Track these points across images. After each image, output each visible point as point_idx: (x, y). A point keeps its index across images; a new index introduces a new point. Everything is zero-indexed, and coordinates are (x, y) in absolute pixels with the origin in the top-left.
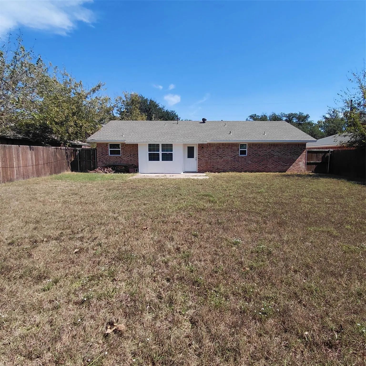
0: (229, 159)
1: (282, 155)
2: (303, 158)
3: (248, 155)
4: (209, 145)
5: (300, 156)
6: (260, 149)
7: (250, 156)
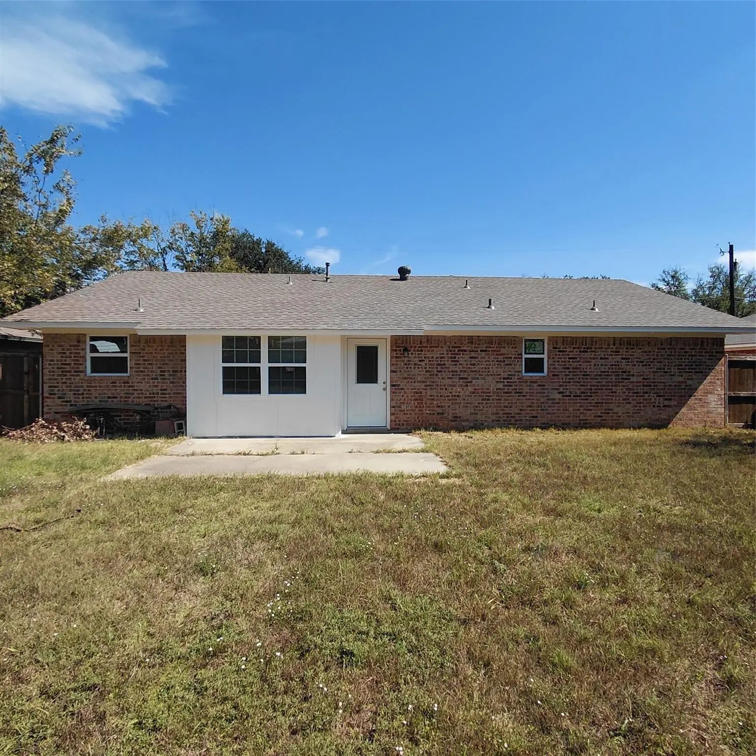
0: (492, 384)
1: (654, 372)
2: (718, 382)
3: (551, 375)
4: (428, 342)
5: (709, 377)
6: (587, 355)
7: (556, 375)
